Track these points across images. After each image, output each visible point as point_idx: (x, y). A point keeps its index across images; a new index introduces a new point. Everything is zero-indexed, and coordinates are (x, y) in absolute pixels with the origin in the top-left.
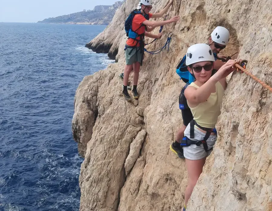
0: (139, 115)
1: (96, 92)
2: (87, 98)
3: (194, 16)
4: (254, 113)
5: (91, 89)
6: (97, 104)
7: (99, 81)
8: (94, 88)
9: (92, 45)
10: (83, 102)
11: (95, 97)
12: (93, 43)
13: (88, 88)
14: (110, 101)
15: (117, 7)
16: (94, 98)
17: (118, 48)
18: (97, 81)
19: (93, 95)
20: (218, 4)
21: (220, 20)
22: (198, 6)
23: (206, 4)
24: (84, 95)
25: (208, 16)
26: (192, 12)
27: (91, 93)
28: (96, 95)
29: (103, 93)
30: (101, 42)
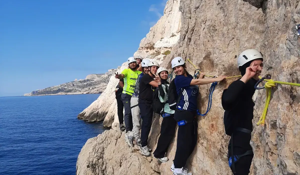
0: (155, 171)
1: (102, 155)
2: (93, 162)
3: (202, 65)
4: (288, 107)
5: (96, 151)
6: (104, 167)
7: (104, 142)
8: (100, 150)
9: (86, 115)
10: (88, 167)
11: (101, 159)
12: (86, 112)
13: (93, 151)
14: (119, 161)
15: (111, 75)
16: (100, 161)
17: (114, 115)
18: (103, 142)
19: (99, 158)
20: (224, 52)
21: (229, 66)
22: (204, 56)
23: (212, 53)
24: (89, 158)
25: (215, 64)
26: (199, 62)
27: (97, 156)
28: (102, 158)
29: (110, 154)
30: (95, 110)
